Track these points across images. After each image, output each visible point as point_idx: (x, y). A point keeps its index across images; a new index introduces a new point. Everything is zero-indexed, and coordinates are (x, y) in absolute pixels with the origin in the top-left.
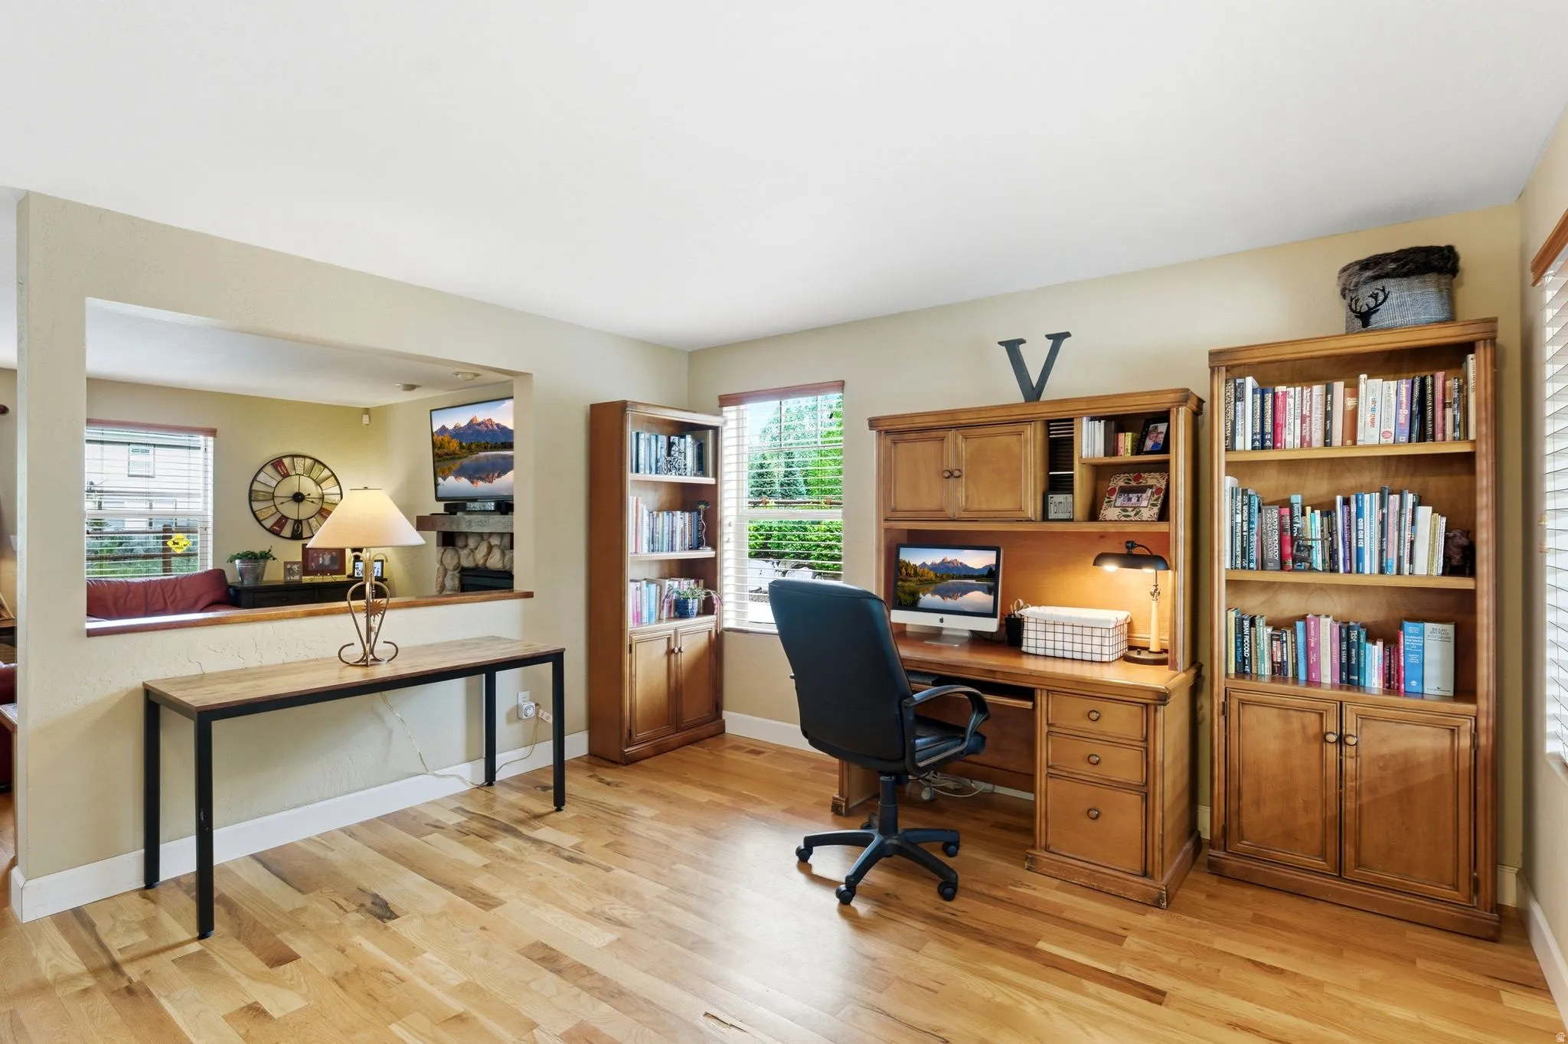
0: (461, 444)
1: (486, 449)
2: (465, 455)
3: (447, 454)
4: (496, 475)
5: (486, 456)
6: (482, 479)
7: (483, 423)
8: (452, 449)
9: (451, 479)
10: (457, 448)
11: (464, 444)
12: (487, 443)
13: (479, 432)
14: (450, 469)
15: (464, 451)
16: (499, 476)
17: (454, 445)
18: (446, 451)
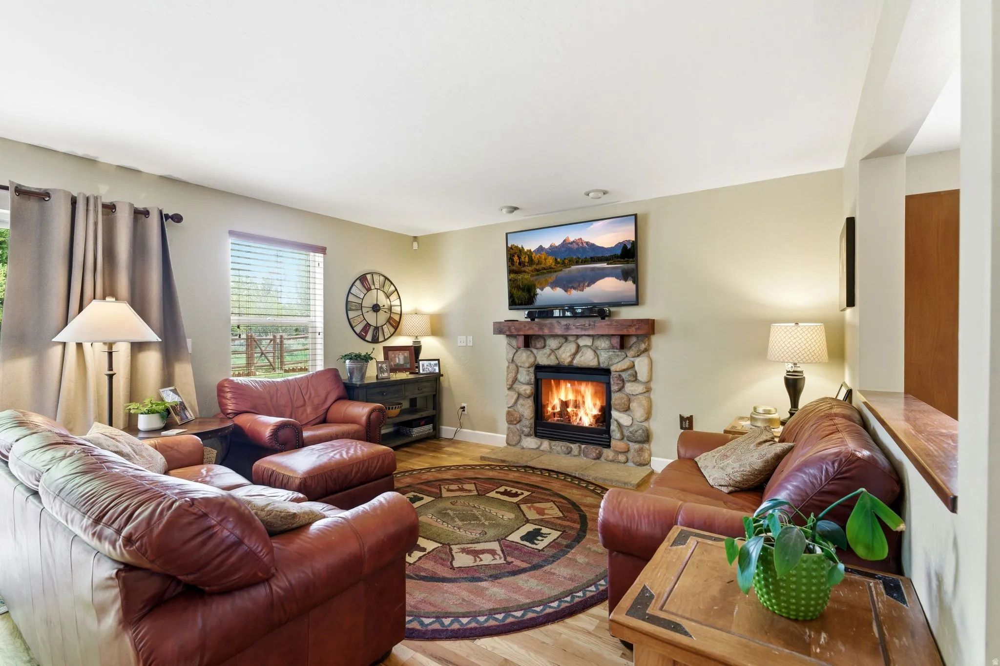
0: (556, 260)
1: (577, 263)
2: (560, 268)
3: (544, 269)
4: (586, 284)
5: (577, 269)
6: (575, 288)
7: (574, 242)
8: (548, 264)
9: (548, 289)
10: (554, 264)
11: (559, 260)
12: (579, 258)
13: (570, 250)
14: (546, 281)
15: (558, 265)
16: (589, 285)
17: (550, 261)
18: (543, 266)
